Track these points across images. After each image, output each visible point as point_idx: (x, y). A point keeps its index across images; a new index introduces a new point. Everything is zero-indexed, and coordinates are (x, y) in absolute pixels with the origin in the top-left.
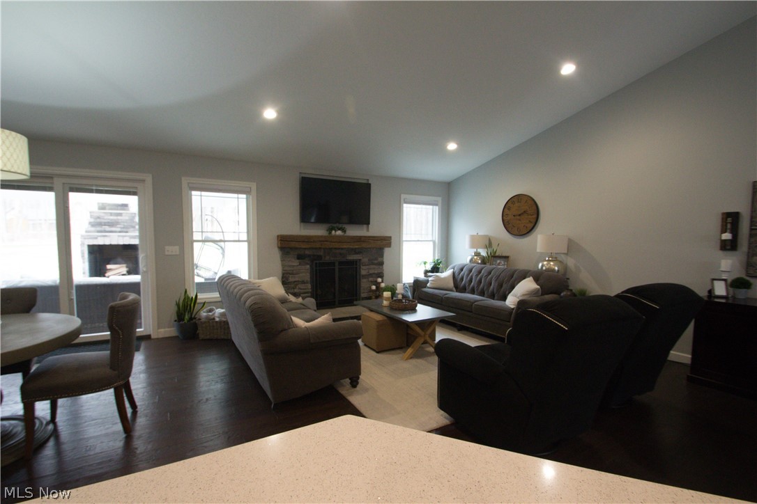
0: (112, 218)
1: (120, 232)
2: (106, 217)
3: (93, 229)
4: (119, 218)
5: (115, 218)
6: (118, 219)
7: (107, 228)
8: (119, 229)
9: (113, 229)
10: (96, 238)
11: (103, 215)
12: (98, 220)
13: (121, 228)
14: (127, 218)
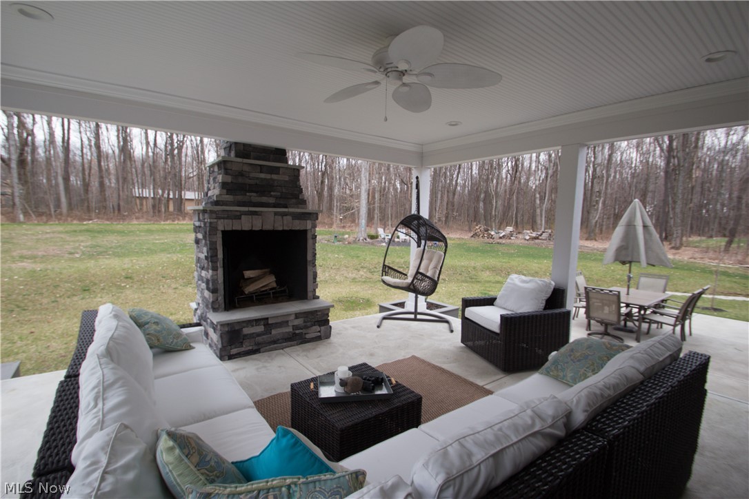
0: (263, 176)
1: (275, 206)
2: (252, 175)
3: (229, 198)
4: (275, 177)
5: (268, 176)
6: (273, 180)
7: (254, 197)
8: (272, 200)
9: (264, 199)
10: (238, 217)
11: (246, 168)
12: (240, 180)
13: (277, 198)
14: (287, 178)
